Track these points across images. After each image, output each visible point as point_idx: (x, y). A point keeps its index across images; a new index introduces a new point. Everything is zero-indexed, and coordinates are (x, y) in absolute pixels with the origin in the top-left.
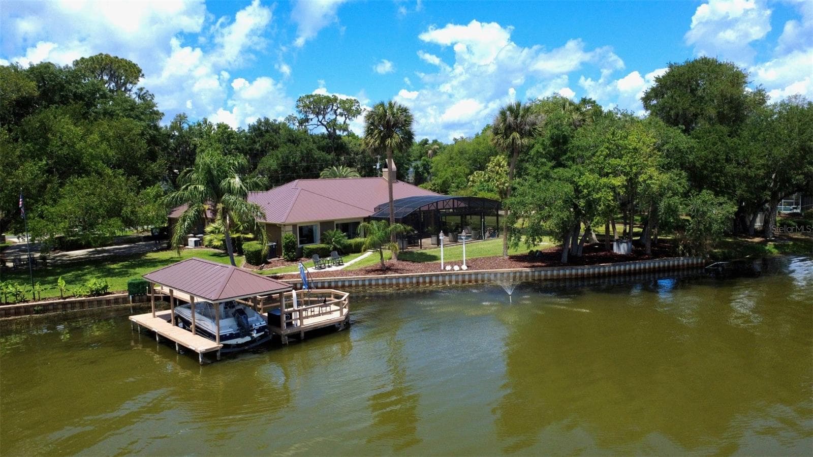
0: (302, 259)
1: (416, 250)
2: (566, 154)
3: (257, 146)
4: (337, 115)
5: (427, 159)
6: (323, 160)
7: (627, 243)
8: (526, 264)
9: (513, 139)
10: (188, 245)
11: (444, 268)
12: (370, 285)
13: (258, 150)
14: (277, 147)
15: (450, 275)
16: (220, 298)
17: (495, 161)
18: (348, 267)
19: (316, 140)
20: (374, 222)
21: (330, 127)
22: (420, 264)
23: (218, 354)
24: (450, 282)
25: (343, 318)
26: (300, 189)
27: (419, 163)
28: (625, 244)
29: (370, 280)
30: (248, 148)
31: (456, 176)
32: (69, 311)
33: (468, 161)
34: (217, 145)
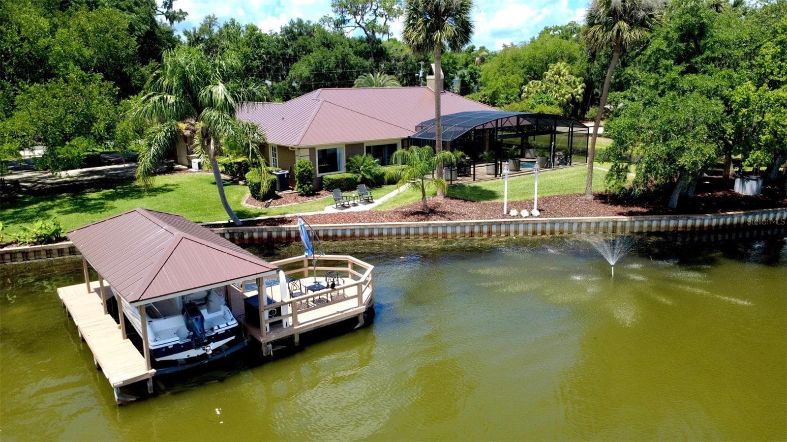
0: (322, 192)
1: (467, 182)
2: (702, 54)
3: (290, 51)
4: (376, 16)
5: (475, 67)
6: (360, 67)
7: (757, 180)
8: (619, 208)
9: (619, 31)
10: (191, 167)
11: (508, 212)
12: (407, 234)
13: (290, 55)
14: (310, 51)
15: (517, 224)
16: (143, 298)
17: (555, 69)
18: (379, 206)
19: (354, 45)
20: (414, 148)
21: (369, 30)
22: (474, 204)
23: (150, 384)
24: (516, 232)
25: (363, 308)
26: (322, 100)
27: (465, 72)
28: (754, 183)
29: (408, 228)
30: (279, 53)
31: (508, 86)
32: (9, 263)
33: (523, 68)
34: (245, 49)
